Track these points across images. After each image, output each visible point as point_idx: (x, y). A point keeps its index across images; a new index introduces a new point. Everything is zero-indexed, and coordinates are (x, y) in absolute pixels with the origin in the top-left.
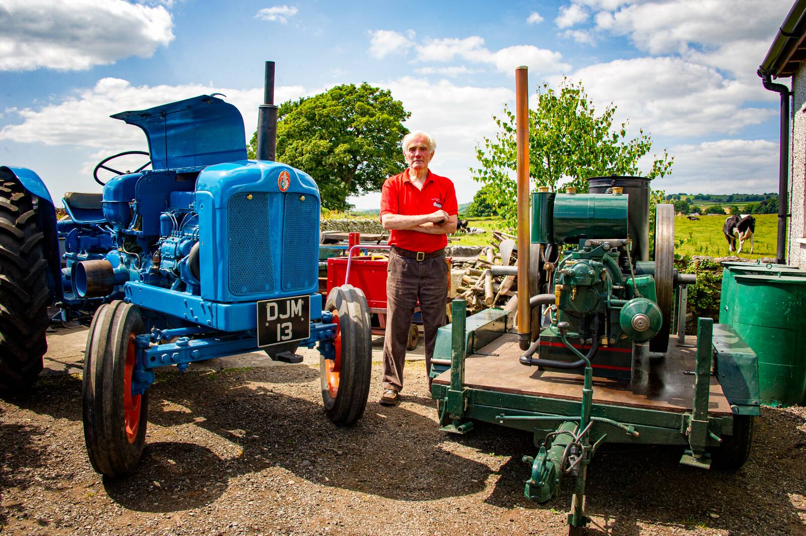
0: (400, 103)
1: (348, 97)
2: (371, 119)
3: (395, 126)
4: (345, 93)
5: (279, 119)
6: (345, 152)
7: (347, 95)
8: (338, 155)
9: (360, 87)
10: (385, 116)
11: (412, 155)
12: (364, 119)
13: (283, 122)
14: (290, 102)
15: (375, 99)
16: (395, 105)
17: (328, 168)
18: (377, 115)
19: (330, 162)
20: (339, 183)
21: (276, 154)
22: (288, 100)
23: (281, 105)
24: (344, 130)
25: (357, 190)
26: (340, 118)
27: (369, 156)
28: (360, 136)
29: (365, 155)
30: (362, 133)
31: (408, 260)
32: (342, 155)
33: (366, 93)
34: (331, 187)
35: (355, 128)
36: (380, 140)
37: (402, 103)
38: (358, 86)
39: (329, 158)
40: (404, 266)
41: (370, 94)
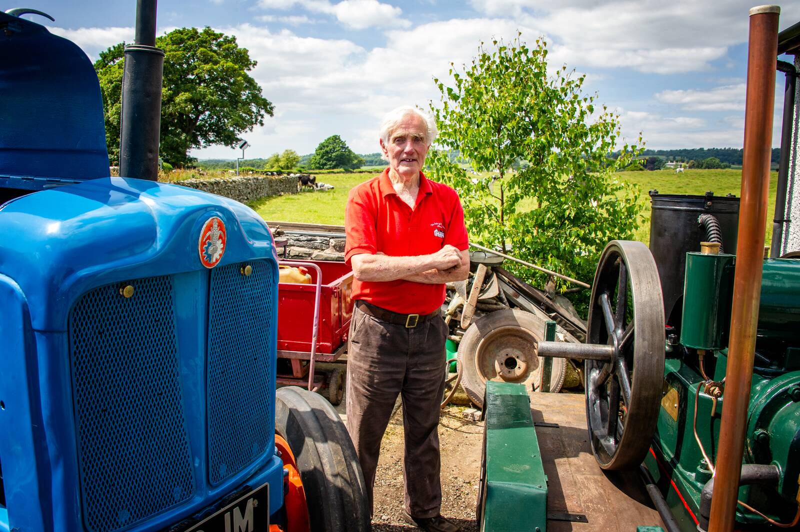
0: (246, 51)
1: (189, 42)
2: (215, 67)
3: (240, 75)
4: (186, 37)
5: (112, 63)
6: (186, 101)
7: (189, 39)
8: (179, 104)
9: (202, 32)
10: (230, 64)
11: (398, 148)
12: (207, 67)
13: (117, 66)
14: (124, 44)
15: (219, 45)
16: (240, 53)
17: (168, 117)
18: (221, 63)
19: (170, 112)
20: (179, 135)
21: (109, 102)
22: (122, 43)
23: (114, 47)
24: (184, 78)
25: (199, 142)
26: (181, 65)
27: (211, 106)
28: (202, 84)
29: (208, 104)
30: (204, 81)
31: (391, 328)
32: (183, 105)
33: (209, 38)
34: (171, 139)
35: (197, 75)
36: (223, 89)
37: (247, 51)
38: (200, 30)
39: (169, 108)
40: (383, 336)
41: (214, 39)
